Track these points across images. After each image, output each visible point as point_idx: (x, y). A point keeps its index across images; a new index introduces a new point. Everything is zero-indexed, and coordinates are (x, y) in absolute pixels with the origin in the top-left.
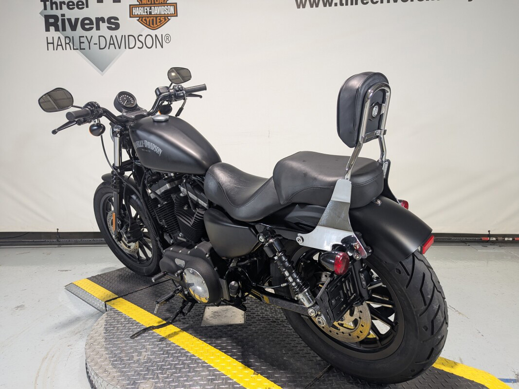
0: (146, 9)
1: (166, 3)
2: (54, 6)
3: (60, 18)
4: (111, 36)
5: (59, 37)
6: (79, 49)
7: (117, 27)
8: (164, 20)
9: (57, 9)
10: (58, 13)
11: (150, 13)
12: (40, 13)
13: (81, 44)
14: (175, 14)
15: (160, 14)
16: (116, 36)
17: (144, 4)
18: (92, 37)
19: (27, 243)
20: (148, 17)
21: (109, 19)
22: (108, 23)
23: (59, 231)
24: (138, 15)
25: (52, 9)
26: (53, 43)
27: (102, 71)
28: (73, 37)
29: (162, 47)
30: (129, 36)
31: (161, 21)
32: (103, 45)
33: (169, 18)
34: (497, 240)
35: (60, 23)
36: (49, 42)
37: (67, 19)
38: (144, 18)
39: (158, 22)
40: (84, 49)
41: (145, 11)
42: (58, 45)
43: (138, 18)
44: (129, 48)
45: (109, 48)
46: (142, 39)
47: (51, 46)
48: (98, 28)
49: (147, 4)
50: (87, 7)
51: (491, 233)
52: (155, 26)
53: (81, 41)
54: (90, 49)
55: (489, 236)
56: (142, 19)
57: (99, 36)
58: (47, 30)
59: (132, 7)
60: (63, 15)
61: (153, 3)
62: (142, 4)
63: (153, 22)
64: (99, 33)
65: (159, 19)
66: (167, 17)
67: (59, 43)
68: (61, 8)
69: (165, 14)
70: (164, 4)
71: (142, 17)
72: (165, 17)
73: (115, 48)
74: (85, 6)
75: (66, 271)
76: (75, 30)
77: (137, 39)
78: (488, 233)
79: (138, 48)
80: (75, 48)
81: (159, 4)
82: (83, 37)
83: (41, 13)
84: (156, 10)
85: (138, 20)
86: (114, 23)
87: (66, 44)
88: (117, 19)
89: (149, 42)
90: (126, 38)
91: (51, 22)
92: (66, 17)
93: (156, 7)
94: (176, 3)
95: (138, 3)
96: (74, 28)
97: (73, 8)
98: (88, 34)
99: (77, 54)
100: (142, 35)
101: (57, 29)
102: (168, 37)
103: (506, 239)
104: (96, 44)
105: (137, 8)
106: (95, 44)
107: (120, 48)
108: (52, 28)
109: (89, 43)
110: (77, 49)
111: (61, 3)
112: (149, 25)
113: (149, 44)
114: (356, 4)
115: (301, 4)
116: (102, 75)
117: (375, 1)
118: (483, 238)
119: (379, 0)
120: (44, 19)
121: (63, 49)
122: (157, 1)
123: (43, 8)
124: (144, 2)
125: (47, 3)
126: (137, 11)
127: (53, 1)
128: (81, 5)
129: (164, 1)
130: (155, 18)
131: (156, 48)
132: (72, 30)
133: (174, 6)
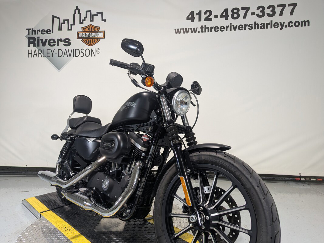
0: (87, 34)
1: (99, 31)
2: (34, 32)
3: (37, 39)
4: (66, 50)
5: (35, 50)
6: (46, 57)
7: (69, 44)
8: (97, 40)
9: (35, 34)
10: (36, 36)
11: (89, 36)
12: (25, 36)
13: (48, 54)
14: (104, 37)
15: (95, 37)
16: (68, 50)
17: (86, 32)
18: (54, 50)
19: (7, 173)
20: (87, 39)
21: (65, 40)
22: (64, 42)
23: (27, 166)
24: (81, 37)
25: (32, 34)
26: (31, 53)
27: (59, 70)
28: (43, 50)
29: (95, 56)
30: (76, 49)
31: (95, 41)
32: (60, 55)
33: (100, 39)
34: (305, 180)
35: (36, 42)
36: (29, 53)
38: (85, 40)
39: (93, 42)
40: (49, 57)
41: (86, 35)
42: (34, 54)
43: (82, 39)
44: (76, 56)
45: (64, 57)
46: (83, 51)
48: (58, 45)
49: (87, 31)
50: (53, 33)
51: (301, 175)
53: (48, 52)
54: (52, 57)
55: (300, 177)
56: (84, 40)
57: (59, 50)
58: (29, 46)
60: (38, 37)
61: (91, 31)
62: (84, 32)
63: (90, 41)
65: (94, 40)
66: (99, 39)
68: (38, 34)
69: (97, 37)
70: (97, 31)
71: (84, 39)
72: (97, 39)
73: (68, 56)
74: (51, 32)
75: (25, 192)
76: (45, 46)
77: (80, 51)
78: (299, 175)
79: (81, 56)
80: (44, 56)
81: (94, 31)
82: (49, 50)
84: (93, 35)
85: (82, 40)
86: (67, 42)
87: (39, 54)
88: (70, 40)
89: (87, 53)
90: (74, 51)
91: (31, 41)
92: (40, 39)
93: (92, 33)
94: (104, 31)
97: (45, 34)
98: (52, 48)
99: (45, 59)
100: (83, 49)
101: (34, 46)
102: (99, 50)
103: (312, 179)
104: (57, 54)
105: (82, 34)
106: (56, 54)
107: (70, 56)
108: (32, 45)
109: (52, 53)
110: (45, 57)
111: (38, 31)
112: (88, 43)
114: (211, 31)
115: (178, 31)
116: (59, 72)
117: (222, 30)
118: (296, 179)
119: (225, 29)
120: (27, 39)
121: (37, 57)
122: (93, 30)
123: (27, 33)
124: (86, 30)
125: (30, 31)
126: (81, 35)
127: (33, 30)
128: (49, 32)
129: (97, 30)
130: (91, 39)
131: (91, 56)
132: (43, 46)
133: (103, 33)
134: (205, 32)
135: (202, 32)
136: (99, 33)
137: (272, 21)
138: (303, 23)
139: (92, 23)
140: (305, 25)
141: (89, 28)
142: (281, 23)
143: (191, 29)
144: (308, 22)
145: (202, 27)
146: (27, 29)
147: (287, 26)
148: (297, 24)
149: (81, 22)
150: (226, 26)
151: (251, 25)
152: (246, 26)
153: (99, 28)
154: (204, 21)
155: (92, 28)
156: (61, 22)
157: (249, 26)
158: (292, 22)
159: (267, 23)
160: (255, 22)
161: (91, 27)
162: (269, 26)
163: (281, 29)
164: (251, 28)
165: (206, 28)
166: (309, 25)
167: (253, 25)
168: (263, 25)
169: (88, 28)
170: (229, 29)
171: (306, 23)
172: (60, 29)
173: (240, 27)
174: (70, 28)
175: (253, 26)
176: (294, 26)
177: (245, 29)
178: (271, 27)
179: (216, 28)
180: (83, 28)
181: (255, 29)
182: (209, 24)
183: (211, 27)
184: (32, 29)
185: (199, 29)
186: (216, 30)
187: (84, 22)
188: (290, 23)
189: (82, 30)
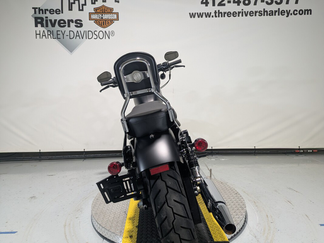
0: (100, 16)
1: (112, 13)
2: (41, 12)
3: (45, 19)
4: (77, 31)
5: (44, 31)
6: (57, 38)
7: (81, 25)
8: (110, 22)
9: (43, 13)
10: (44, 16)
11: (102, 18)
12: (32, 16)
13: (58, 35)
14: (117, 19)
15: (108, 19)
16: (80, 31)
17: (98, 13)
18: (65, 31)
19: (19, 159)
20: (101, 20)
21: (76, 21)
22: (75, 23)
23: (41, 152)
24: (94, 19)
25: (39, 13)
26: (40, 34)
27: (71, 52)
28: (53, 31)
29: (109, 38)
30: (88, 31)
31: (109, 23)
32: (72, 36)
33: (114, 21)
34: (304, 152)
35: (44, 22)
38: (98, 21)
39: (107, 24)
40: (60, 38)
41: (99, 16)
42: (43, 36)
43: (94, 21)
44: (89, 39)
45: (76, 38)
46: (97, 33)
47: (38, 36)
48: (69, 26)
49: (100, 13)
50: (62, 13)
51: (300, 148)
52: (105, 26)
54: (63, 38)
55: (299, 149)
56: (96, 21)
57: (70, 31)
58: (36, 26)
59: (90, 14)
60: (47, 17)
61: (104, 12)
62: (97, 13)
63: (103, 23)
64: (70, 29)
65: (107, 22)
66: (113, 20)
67: (44, 35)
68: (45, 13)
69: (111, 19)
70: (111, 13)
71: (97, 20)
72: (111, 20)
73: (80, 39)
74: (61, 12)
75: (52, 175)
76: (54, 27)
77: (93, 33)
78: (299, 148)
79: (94, 38)
80: (54, 37)
81: (108, 13)
82: (59, 31)
84: (106, 17)
85: (94, 22)
86: (79, 24)
87: (48, 35)
88: (82, 21)
89: (101, 35)
90: (87, 33)
91: (38, 21)
92: (48, 19)
93: (105, 15)
94: (118, 13)
97: (53, 13)
98: (63, 29)
99: (56, 41)
100: (97, 31)
101: (42, 26)
102: (113, 33)
103: (309, 151)
105: (94, 15)
106: (67, 36)
107: (83, 38)
108: (39, 25)
109: (63, 35)
110: (55, 38)
111: (46, 10)
112: (101, 25)
114: (224, 16)
115: (192, 15)
116: (71, 55)
117: (235, 15)
118: (296, 151)
119: (237, 15)
120: (34, 19)
121: (46, 38)
122: (106, 11)
123: (34, 12)
124: (98, 11)
125: (37, 10)
126: (93, 17)
127: (41, 9)
128: (58, 12)
129: (111, 11)
130: (105, 21)
131: (105, 39)
132: (52, 27)
133: (117, 14)
134: (219, 16)
135: (216, 16)
136: (113, 14)
137: (279, 9)
138: (306, 12)
139: (104, 4)
140: (308, 14)
141: (102, 9)
142: (287, 11)
143: (205, 13)
144: (310, 10)
145: (215, 12)
146: (33, 8)
147: (293, 14)
148: (301, 12)
149: (93, 2)
150: (238, 12)
152: (256, 12)
153: (112, 9)
154: (218, 6)
155: (105, 9)
156: (71, 2)
157: (259, 13)
158: (297, 11)
159: (275, 11)
160: (264, 9)
161: (103, 8)
162: (277, 13)
163: (287, 16)
164: (260, 15)
165: (219, 13)
166: (311, 14)
167: (263, 11)
168: (271, 12)
169: (100, 9)
170: (241, 14)
171: (309, 11)
172: (70, 9)
173: (251, 14)
174: (81, 8)
175: (263, 13)
176: (298, 14)
177: (256, 15)
178: (279, 15)
179: (229, 13)
180: (95, 9)
181: (264, 15)
182: (222, 9)
183: (224, 12)
184: (39, 8)
185: (213, 14)
186: (229, 15)
187: (96, 2)
188: (295, 11)
189: (94, 11)
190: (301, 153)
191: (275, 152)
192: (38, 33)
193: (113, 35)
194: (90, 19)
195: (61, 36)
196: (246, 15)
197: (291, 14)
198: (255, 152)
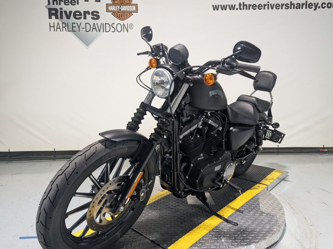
0: (117, 7)
1: (131, 4)
3: (59, 10)
4: (94, 24)
5: (58, 23)
6: (72, 31)
7: (98, 17)
8: (129, 15)
9: (57, 4)
10: (58, 7)
11: (120, 10)
13: (73, 28)
14: (136, 11)
15: (126, 11)
16: (97, 24)
17: (116, 4)
18: (81, 23)
19: (32, 159)
20: (118, 12)
21: (93, 12)
22: (92, 15)
23: (55, 150)
24: (112, 10)
25: (54, 4)
26: (54, 27)
27: (87, 46)
28: (68, 23)
29: (128, 31)
30: (106, 24)
31: (127, 15)
32: (88, 29)
33: (132, 13)
34: (328, 151)
35: (59, 14)
36: (51, 26)
37: (64, 11)
38: (116, 13)
39: (125, 16)
40: (75, 31)
41: (117, 8)
42: (57, 28)
43: (112, 13)
44: (106, 32)
45: (92, 31)
46: (114, 26)
47: (52, 28)
48: (85, 18)
49: (118, 4)
50: (78, 4)
51: (325, 147)
52: (123, 18)
53: (73, 26)
54: (79, 31)
55: (324, 148)
56: (114, 13)
57: (86, 23)
58: (50, 18)
59: (108, 5)
60: (61, 9)
61: (122, 3)
62: (115, 4)
63: (121, 15)
64: (86, 21)
65: (126, 14)
66: (131, 12)
68: (60, 4)
69: (129, 11)
70: (129, 4)
71: (115, 12)
72: (130, 12)
73: (97, 31)
74: (76, 3)
76: (70, 19)
77: (111, 26)
78: (323, 147)
79: (112, 32)
80: (69, 30)
81: (126, 4)
82: (75, 23)
83: (46, 7)
84: (124, 8)
85: (112, 14)
86: (96, 15)
87: (63, 27)
88: (98, 13)
89: (119, 28)
90: (104, 25)
91: (52, 13)
92: (63, 10)
93: (124, 6)
94: (137, 4)
95: (112, 3)
96: (68, 17)
97: (68, 4)
98: (78, 21)
99: (71, 34)
100: (114, 24)
101: (57, 18)
102: (132, 26)
104: (84, 28)
105: (112, 6)
106: (82, 28)
107: (99, 31)
108: (53, 17)
109: (79, 27)
110: (71, 31)
112: (119, 17)
113: (119, 29)
114: (249, 9)
115: (215, 8)
116: (87, 48)
117: (260, 8)
118: (320, 150)
119: (263, 8)
120: (48, 10)
121: (61, 31)
122: (125, 2)
124: (116, 2)
126: (111, 8)
129: (129, 3)
130: (123, 13)
131: (124, 32)
132: (67, 19)
133: (136, 6)
134: (243, 9)
135: (240, 9)
136: (131, 6)
137: (306, 2)
142: (315, 4)
143: (229, 5)
145: (240, 5)
147: (321, 7)
148: (329, 5)
150: (264, 4)
151: (287, 5)
152: (282, 5)
155: (124, 0)
157: (286, 6)
158: (325, 4)
159: (302, 4)
160: (291, 2)
162: (304, 6)
163: (315, 10)
164: (287, 8)
165: (244, 5)
167: (290, 4)
168: (298, 5)
169: (118, 0)
170: (266, 7)
173: (277, 6)
175: (289, 6)
176: (326, 7)
177: (282, 8)
178: (306, 8)
179: (254, 6)
181: (291, 8)
183: (249, 5)
185: (237, 6)
186: (254, 8)
188: (324, 4)
189: (112, 2)
190: (325, 152)
191: (298, 151)
192: (52, 25)
193: (131, 28)
194: (108, 11)
195: (76, 29)
196: (272, 8)
197: (319, 7)
198: (278, 151)
